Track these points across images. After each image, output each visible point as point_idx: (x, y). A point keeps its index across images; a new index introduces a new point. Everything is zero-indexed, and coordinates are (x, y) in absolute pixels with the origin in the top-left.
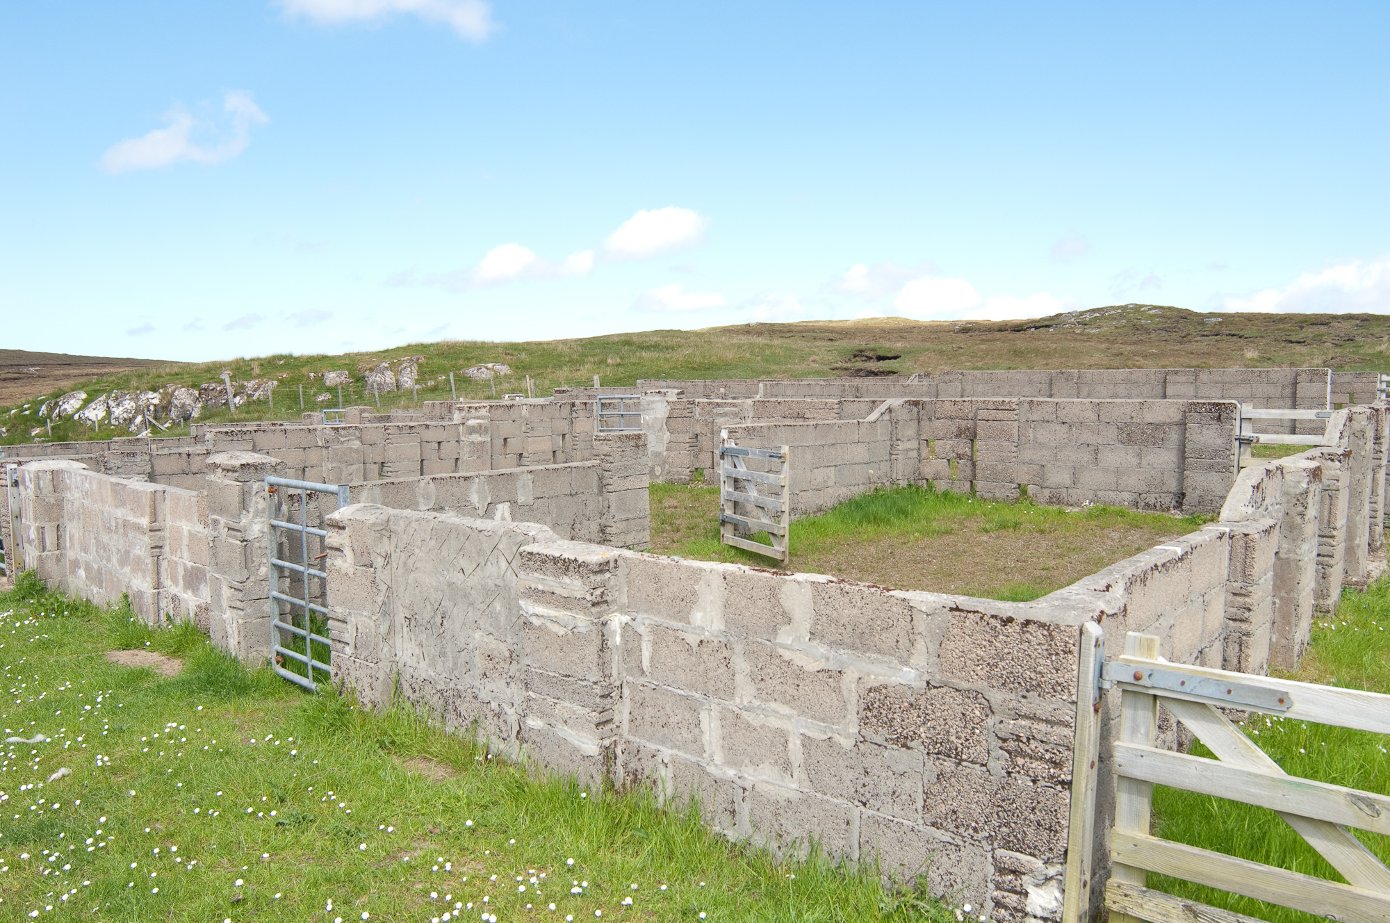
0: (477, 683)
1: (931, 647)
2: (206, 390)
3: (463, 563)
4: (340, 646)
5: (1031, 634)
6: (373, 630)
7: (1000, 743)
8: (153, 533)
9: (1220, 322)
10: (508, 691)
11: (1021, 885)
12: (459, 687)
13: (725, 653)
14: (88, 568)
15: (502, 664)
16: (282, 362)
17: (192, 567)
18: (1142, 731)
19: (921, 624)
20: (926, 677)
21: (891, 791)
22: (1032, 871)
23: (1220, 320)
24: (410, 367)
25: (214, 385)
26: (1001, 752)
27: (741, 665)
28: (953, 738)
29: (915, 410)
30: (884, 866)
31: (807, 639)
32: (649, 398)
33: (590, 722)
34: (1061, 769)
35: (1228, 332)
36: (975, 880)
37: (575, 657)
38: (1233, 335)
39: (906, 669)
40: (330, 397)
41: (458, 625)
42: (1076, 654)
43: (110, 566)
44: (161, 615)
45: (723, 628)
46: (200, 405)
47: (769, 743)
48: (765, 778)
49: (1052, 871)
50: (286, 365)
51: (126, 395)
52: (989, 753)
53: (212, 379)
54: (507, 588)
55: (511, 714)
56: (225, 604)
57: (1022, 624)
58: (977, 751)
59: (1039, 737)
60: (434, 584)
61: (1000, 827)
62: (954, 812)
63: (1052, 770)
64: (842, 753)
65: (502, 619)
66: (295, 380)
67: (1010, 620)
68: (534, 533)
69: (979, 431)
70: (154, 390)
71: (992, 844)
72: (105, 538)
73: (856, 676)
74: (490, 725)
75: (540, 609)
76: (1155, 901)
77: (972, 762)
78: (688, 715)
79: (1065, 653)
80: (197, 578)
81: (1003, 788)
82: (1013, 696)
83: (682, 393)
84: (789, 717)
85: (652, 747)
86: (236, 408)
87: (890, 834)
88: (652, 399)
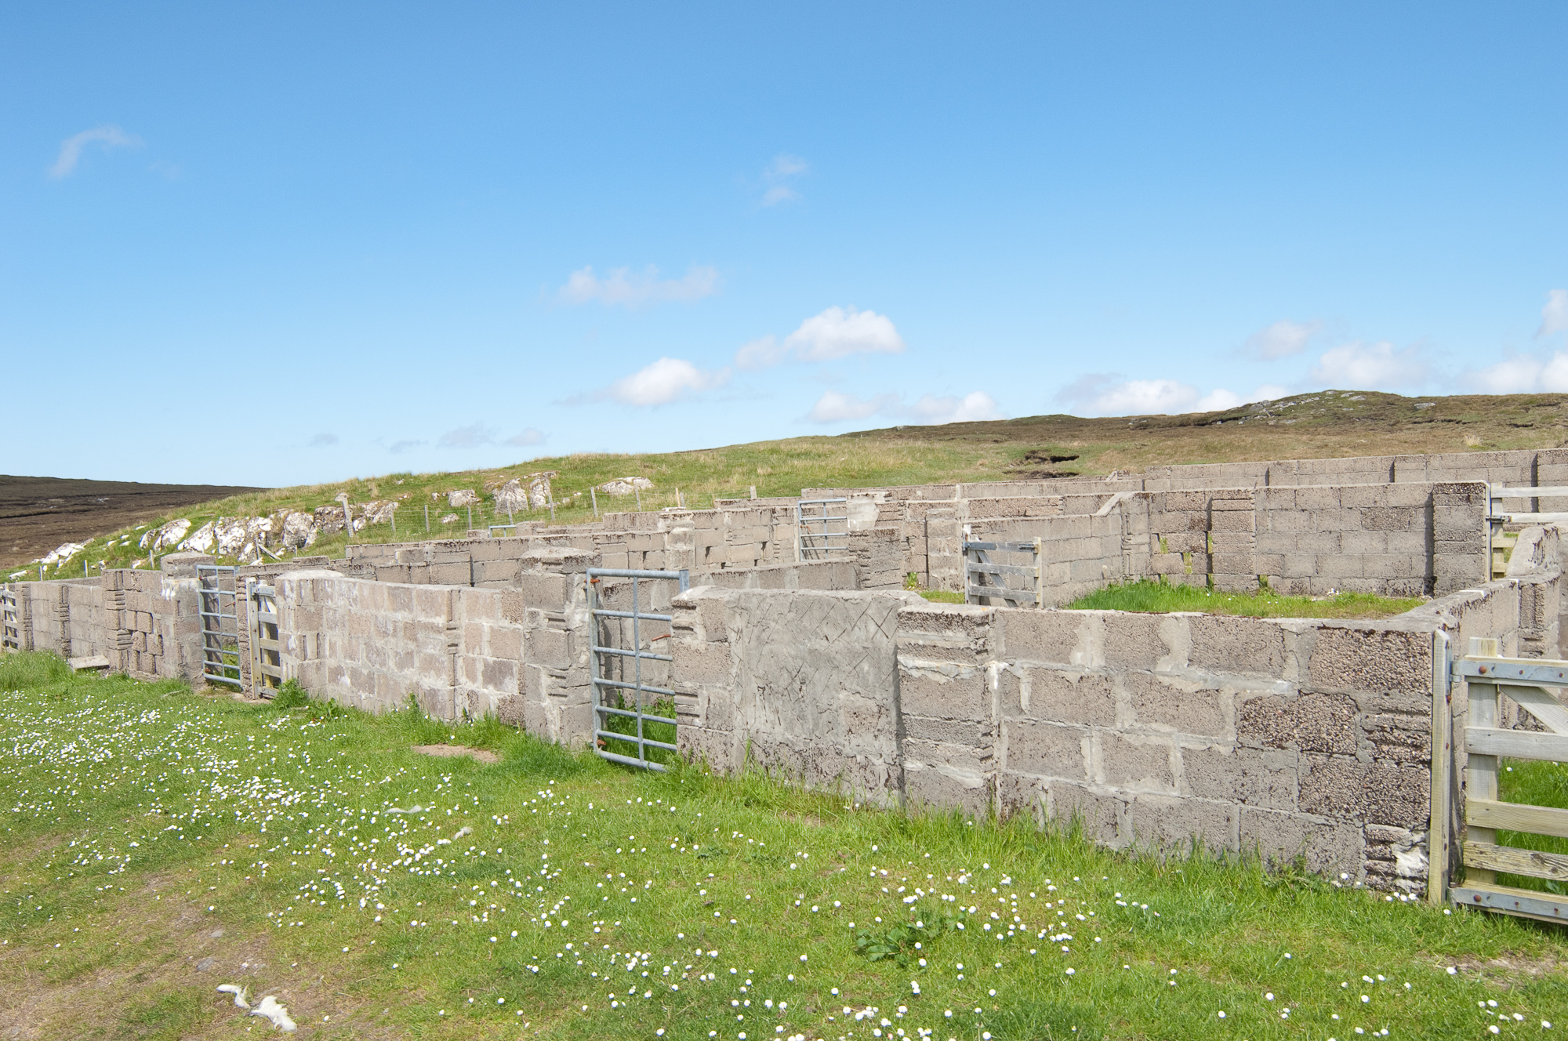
0: (841, 740)
1: (1302, 661)
2: (321, 514)
3: (826, 630)
4: (687, 719)
5: (1391, 642)
6: (728, 700)
7: (1367, 735)
8: (449, 632)
9: (1432, 407)
10: (876, 744)
11: (1391, 852)
12: (819, 746)
13: (1106, 685)
14: (355, 674)
15: (869, 719)
16: (400, 482)
17: (495, 662)
18: (1487, 716)
19: (1292, 643)
20: (1298, 687)
21: (1268, 787)
22: (1400, 839)
23: (1433, 404)
24: (542, 483)
25: (329, 509)
26: (1368, 742)
27: (1122, 693)
28: (1324, 735)
29: (1145, 503)
30: (1263, 852)
31: (1186, 665)
32: (855, 501)
33: (974, 757)
34: (1421, 751)
35: (1443, 418)
36: (1348, 853)
37: (958, 701)
38: (1450, 421)
39: (1279, 682)
40: (457, 518)
41: (819, 689)
42: (1430, 655)
43: (385, 670)
44: (457, 712)
45: (1103, 664)
46: (315, 531)
47: (1150, 759)
48: (1147, 790)
49: (1417, 838)
50: (407, 485)
51: (234, 521)
52: (1357, 744)
53: (327, 502)
54: (877, 649)
55: (880, 765)
56: (544, 692)
57: (1382, 634)
58: (1347, 744)
59: (1401, 726)
60: (793, 653)
61: (1369, 805)
62: (1327, 798)
63: (1414, 753)
64: (1223, 760)
65: (871, 678)
66: (419, 501)
67: (1372, 632)
68: (905, 597)
69: (1214, 522)
70: (265, 515)
71: (1363, 821)
72: (379, 643)
73: (1233, 692)
74: (856, 777)
75: (920, 662)
76: (1507, 854)
77: (1342, 754)
78: (1068, 744)
79: (1421, 654)
80: (501, 672)
81: (1371, 772)
82: (1376, 694)
83: (889, 495)
84: (1169, 735)
85: (1031, 776)
86: (355, 532)
87: (1268, 824)
88: (859, 502)
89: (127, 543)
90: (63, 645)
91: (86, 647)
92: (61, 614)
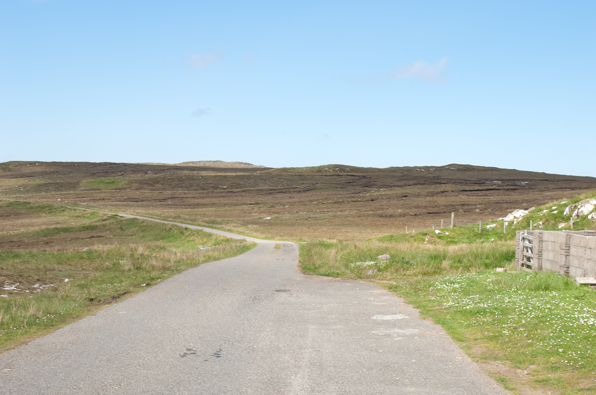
89: (555, 212)
90: (565, 269)
91: (580, 271)
92: (565, 251)
